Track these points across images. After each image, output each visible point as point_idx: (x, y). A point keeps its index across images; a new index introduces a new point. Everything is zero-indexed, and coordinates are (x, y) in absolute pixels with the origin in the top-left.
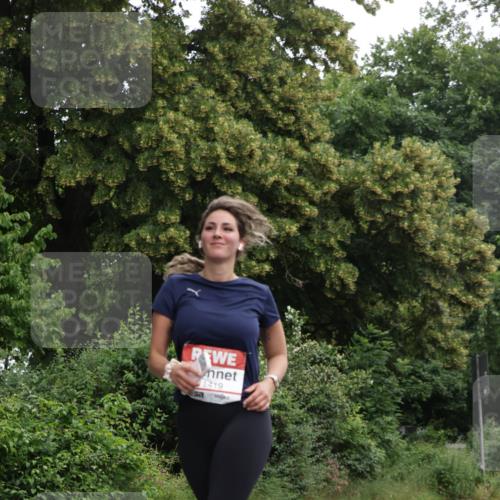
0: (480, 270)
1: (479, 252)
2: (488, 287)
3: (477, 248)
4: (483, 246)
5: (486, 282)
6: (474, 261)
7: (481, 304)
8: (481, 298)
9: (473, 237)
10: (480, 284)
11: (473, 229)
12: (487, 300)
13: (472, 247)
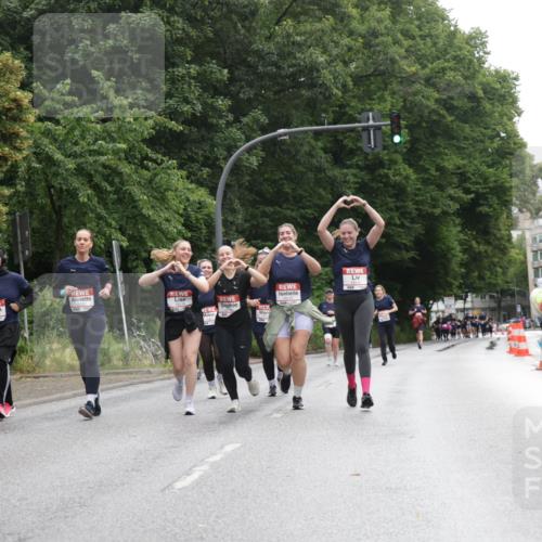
0: (16, 119)
1: (15, 100)
2: (26, 138)
3: (12, 95)
4: (18, 93)
5: (24, 133)
6: (10, 109)
7: (19, 156)
8: (19, 150)
9: (7, 82)
10: (17, 135)
11: (8, 75)
12: (25, 153)
13: (7, 94)
